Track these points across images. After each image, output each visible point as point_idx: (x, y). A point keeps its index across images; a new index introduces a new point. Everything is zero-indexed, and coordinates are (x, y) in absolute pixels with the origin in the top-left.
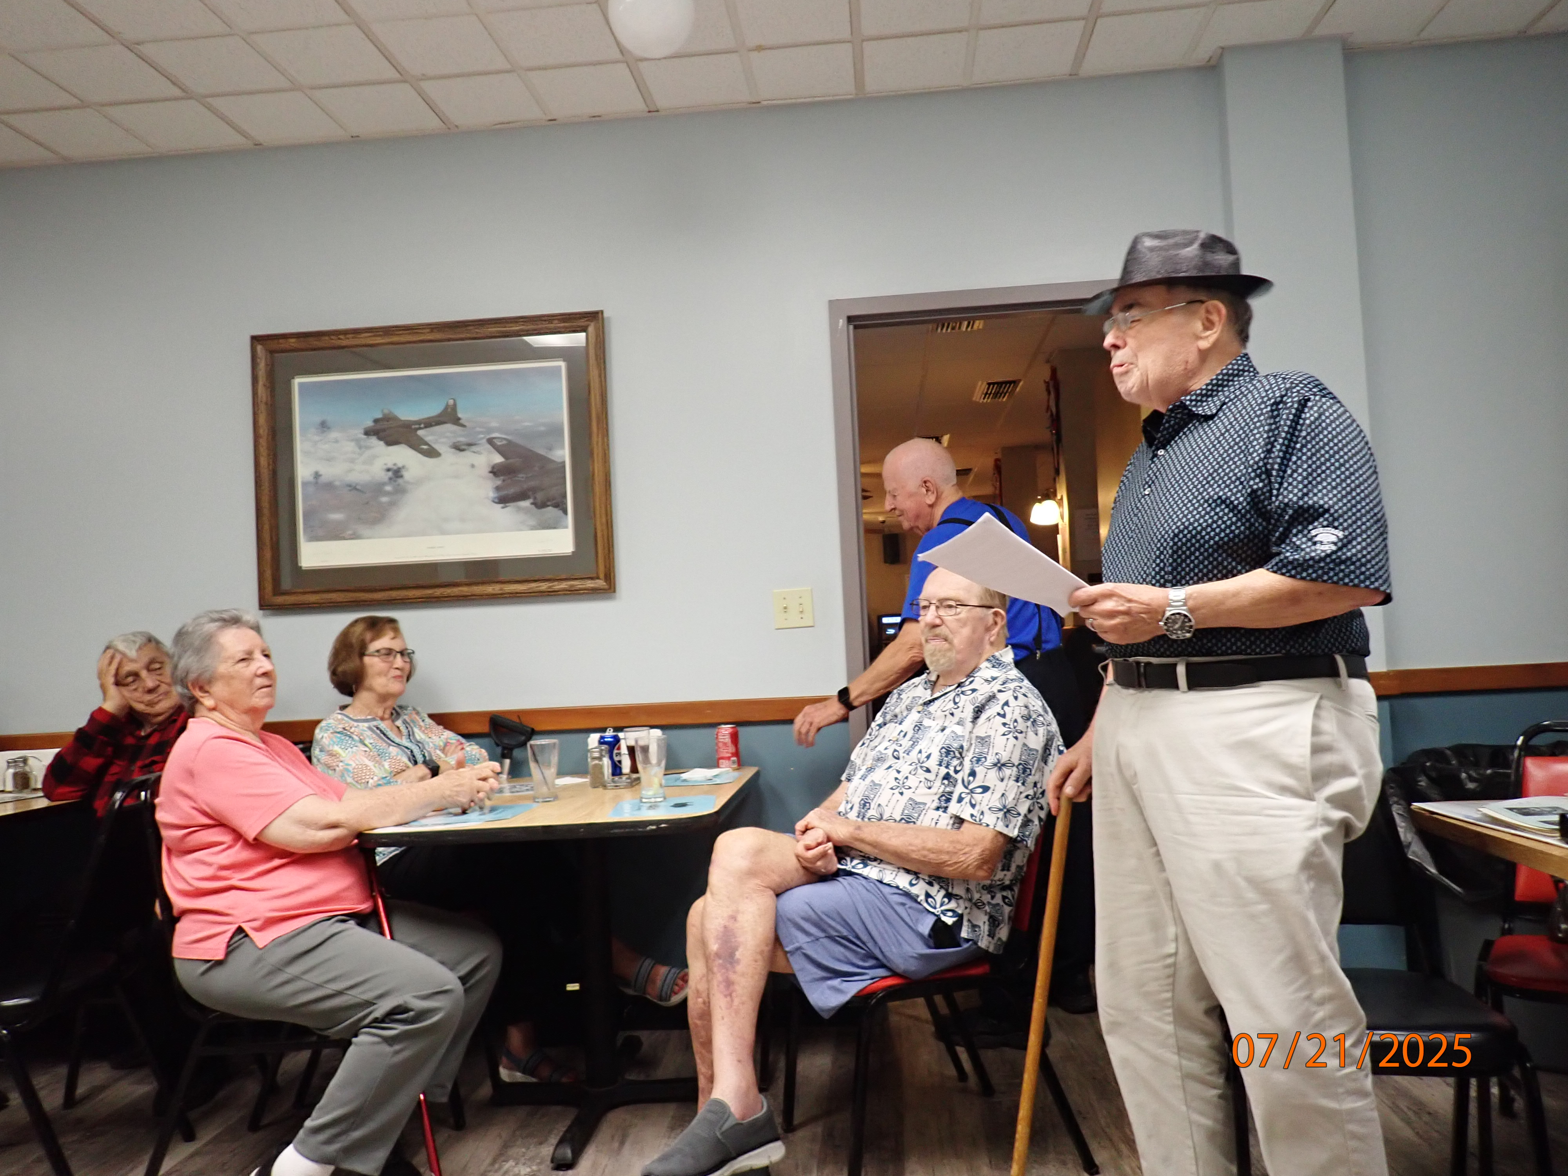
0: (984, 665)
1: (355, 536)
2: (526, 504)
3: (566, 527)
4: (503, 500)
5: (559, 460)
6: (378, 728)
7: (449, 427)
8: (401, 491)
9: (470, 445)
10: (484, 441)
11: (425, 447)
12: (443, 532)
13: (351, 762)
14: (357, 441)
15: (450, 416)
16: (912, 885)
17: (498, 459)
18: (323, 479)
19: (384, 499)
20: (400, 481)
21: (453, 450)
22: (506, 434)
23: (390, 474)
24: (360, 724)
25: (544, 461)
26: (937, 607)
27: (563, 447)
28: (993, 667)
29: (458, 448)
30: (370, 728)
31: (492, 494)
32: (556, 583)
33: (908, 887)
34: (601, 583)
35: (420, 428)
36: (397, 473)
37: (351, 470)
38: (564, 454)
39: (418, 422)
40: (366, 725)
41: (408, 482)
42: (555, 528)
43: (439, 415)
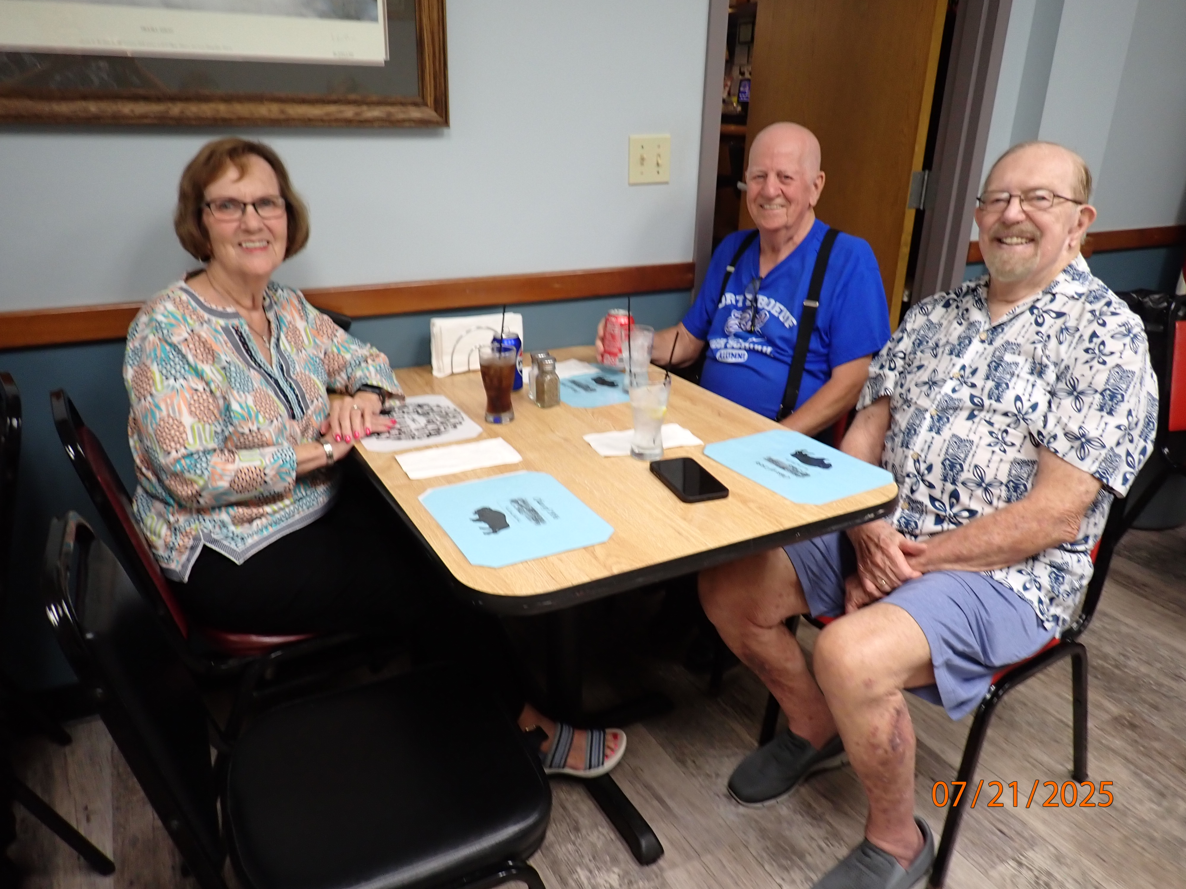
0: (1061, 277)
3: (375, 20)
6: (237, 331)
13: (163, 407)
16: (1025, 588)
24: (214, 319)
26: (1021, 201)
28: (1073, 279)
30: (226, 330)
33: (1022, 590)
34: (429, 113)
40: (222, 322)
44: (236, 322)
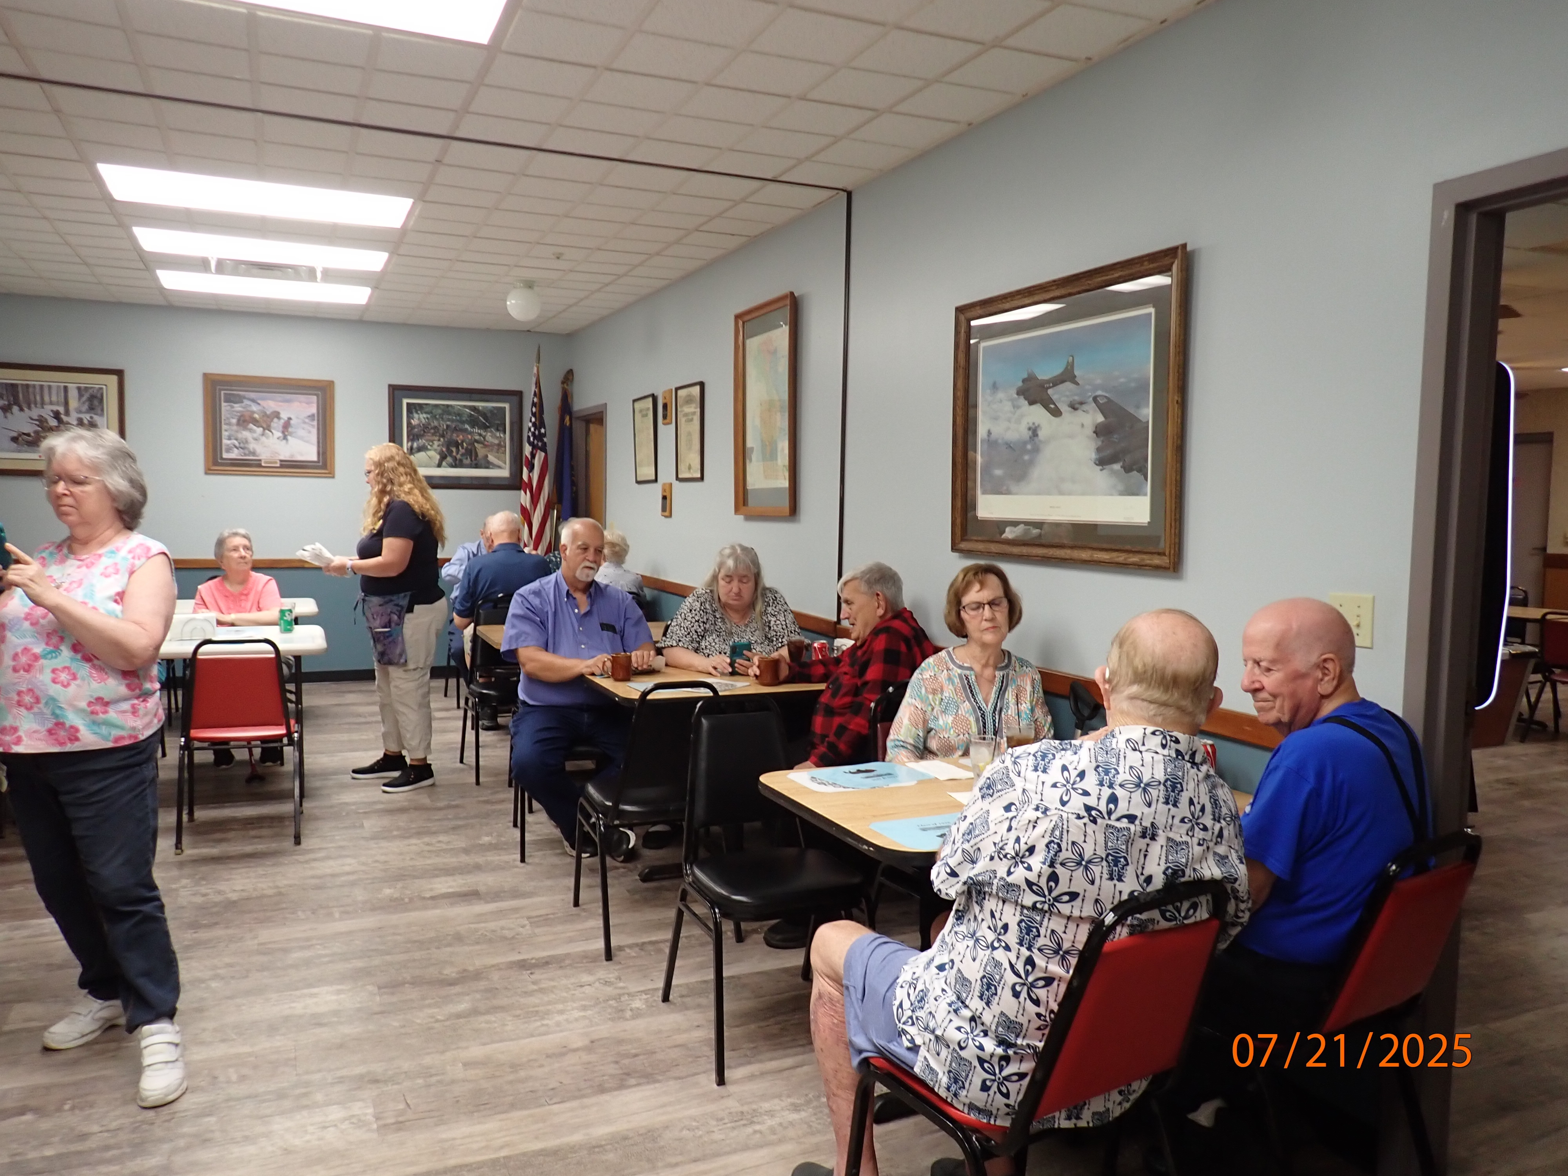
1: (1008, 492)
2: (1117, 467)
3: (1146, 495)
4: (1102, 462)
5: (1144, 420)
6: (967, 678)
7: (1068, 385)
8: (1036, 450)
9: (1082, 403)
10: (1091, 399)
11: (1052, 406)
12: (1061, 493)
14: (1012, 400)
15: (1068, 376)
17: (1100, 419)
18: (993, 437)
19: (1026, 457)
20: (1036, 438)
21: (1070, 409)
22: (1106, 391)
23: (1030, 433)
24: (955, 669)
25: (1135, 420)
27: (1148, 406)
29: (1074, 407)
30: (960, 676)
31: (1094, 456)
32: (1131, 555)
34: (1169, 561)
35: (1050, 387)
36: (1034, 431)
37: (1008, 429)
38: (1147, 413)
39: (1048, 381)
40: (959, 671)
41: (1040, 441)
42: (1137, 495)
43: (1062, 374)
44: (967, 672)
